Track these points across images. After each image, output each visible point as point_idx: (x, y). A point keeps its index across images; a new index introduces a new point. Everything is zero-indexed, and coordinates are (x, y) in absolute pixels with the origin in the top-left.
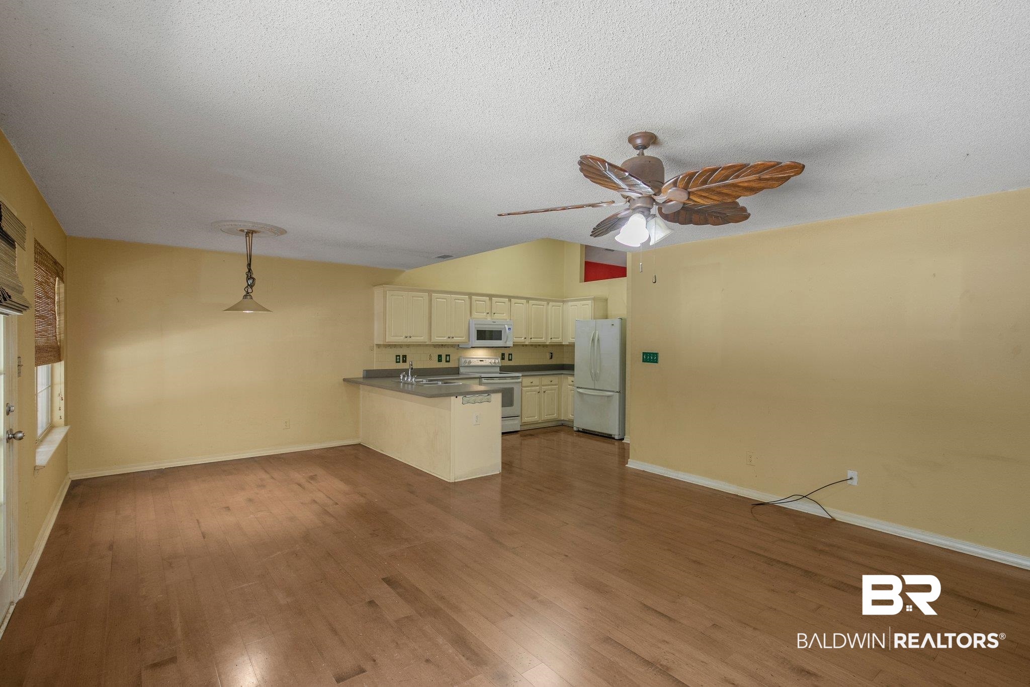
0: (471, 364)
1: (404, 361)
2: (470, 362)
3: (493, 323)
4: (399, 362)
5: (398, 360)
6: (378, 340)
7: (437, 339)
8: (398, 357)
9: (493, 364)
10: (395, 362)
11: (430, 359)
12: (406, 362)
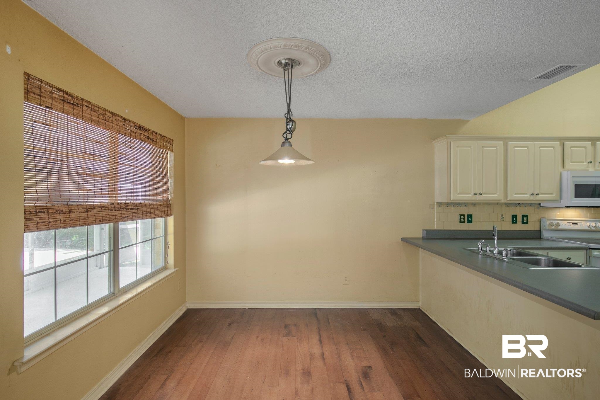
0: (560, 227)
1: (470, 221)
2: (558, 225)
4: (464, 222)
5: (462, 220)
7: (514, 196)
8: (462, 217)
10: (459, 222)
11: (502, 220)
12: (471, 222)
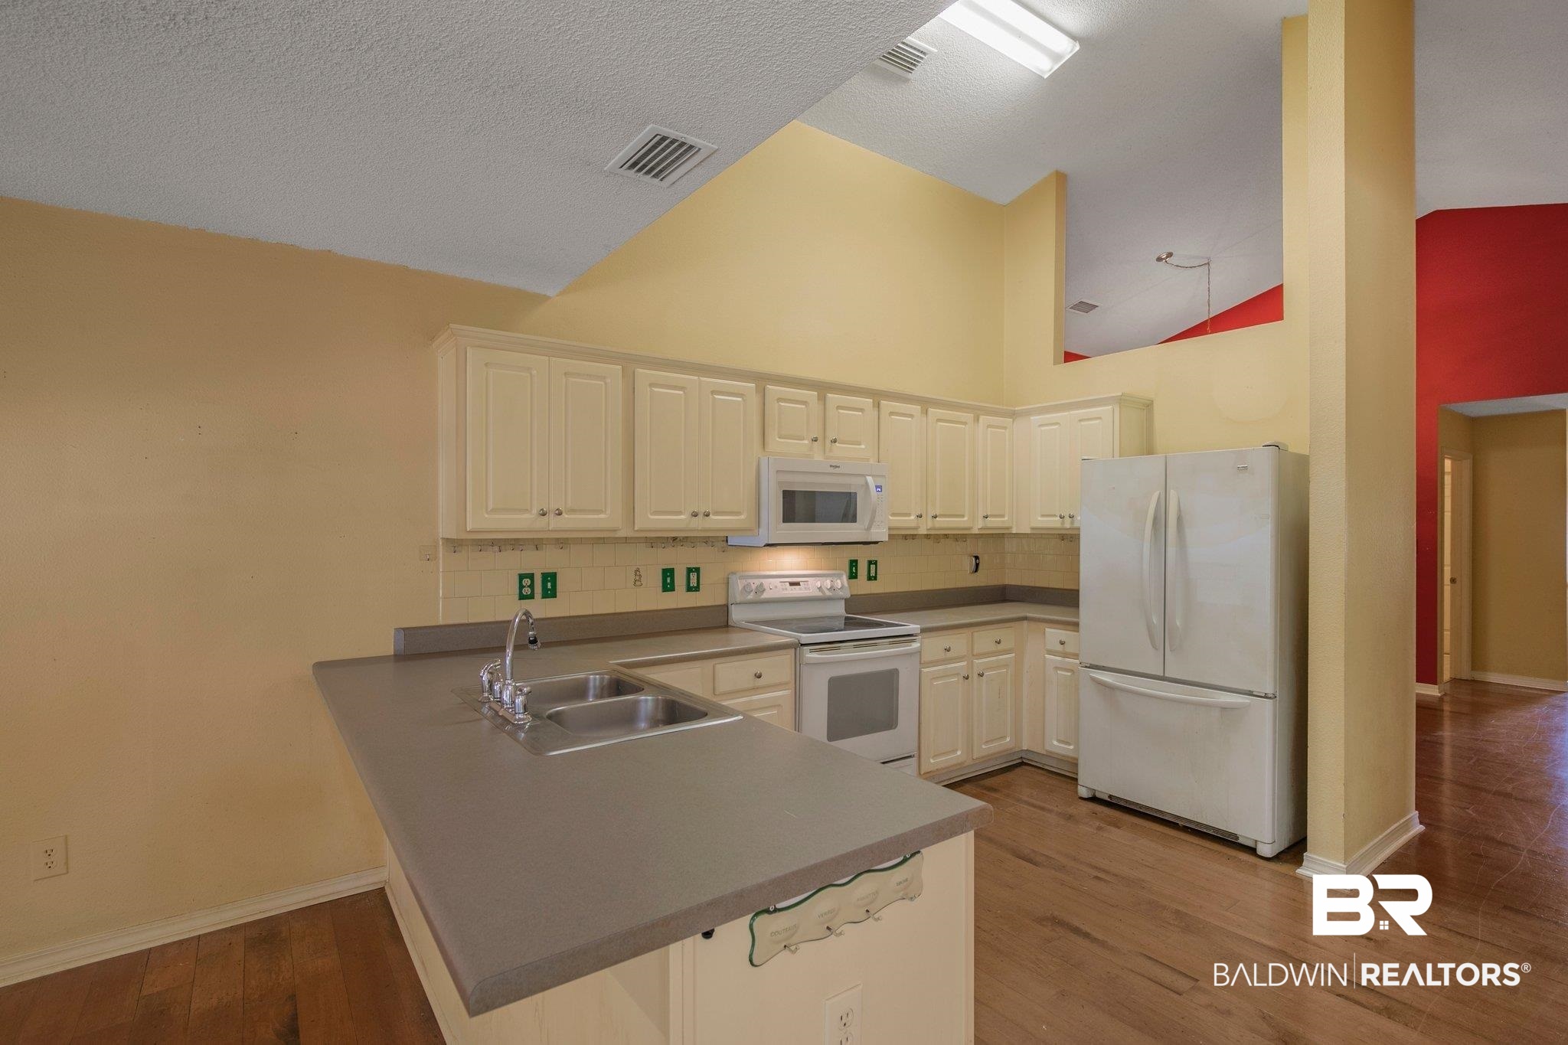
0: (765, 596)
1: (550, 593)
2: (761, 589)
3: (832, 470)
4: (530, 597)
5: (527, 591)
6: (446, 529)
7: (653, 520)
8: (527, 582)
9: (828, 593)
10: (517, 597)
11: (638, 583)
12: (554, 596)
